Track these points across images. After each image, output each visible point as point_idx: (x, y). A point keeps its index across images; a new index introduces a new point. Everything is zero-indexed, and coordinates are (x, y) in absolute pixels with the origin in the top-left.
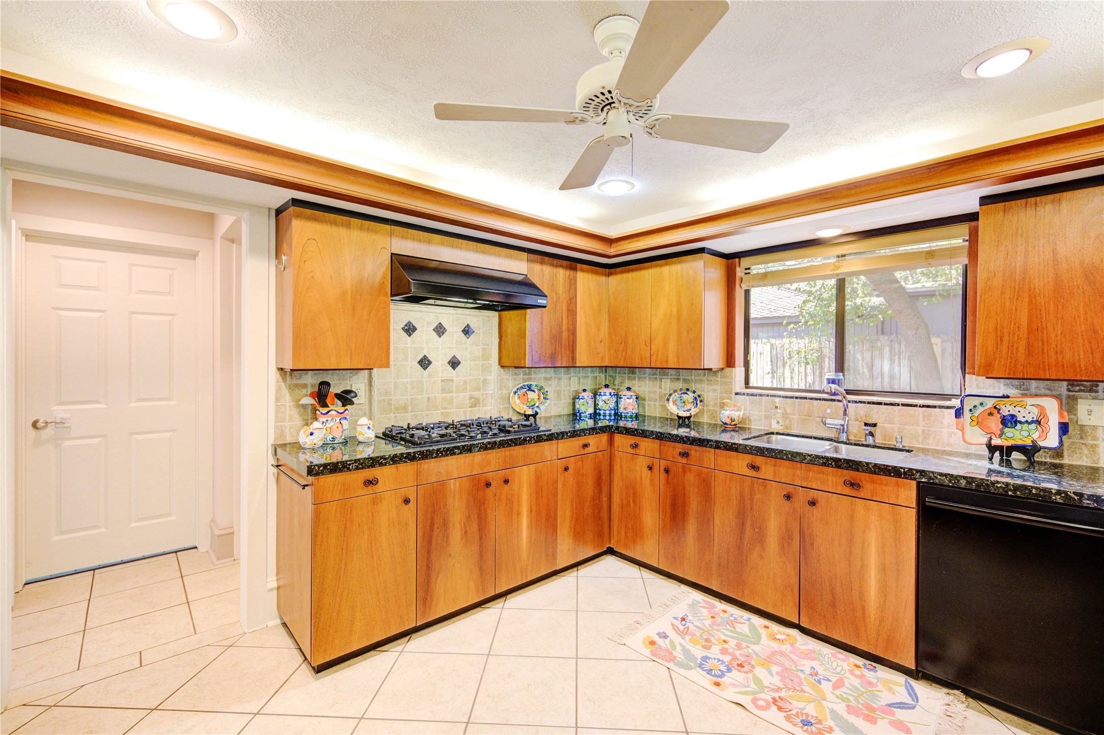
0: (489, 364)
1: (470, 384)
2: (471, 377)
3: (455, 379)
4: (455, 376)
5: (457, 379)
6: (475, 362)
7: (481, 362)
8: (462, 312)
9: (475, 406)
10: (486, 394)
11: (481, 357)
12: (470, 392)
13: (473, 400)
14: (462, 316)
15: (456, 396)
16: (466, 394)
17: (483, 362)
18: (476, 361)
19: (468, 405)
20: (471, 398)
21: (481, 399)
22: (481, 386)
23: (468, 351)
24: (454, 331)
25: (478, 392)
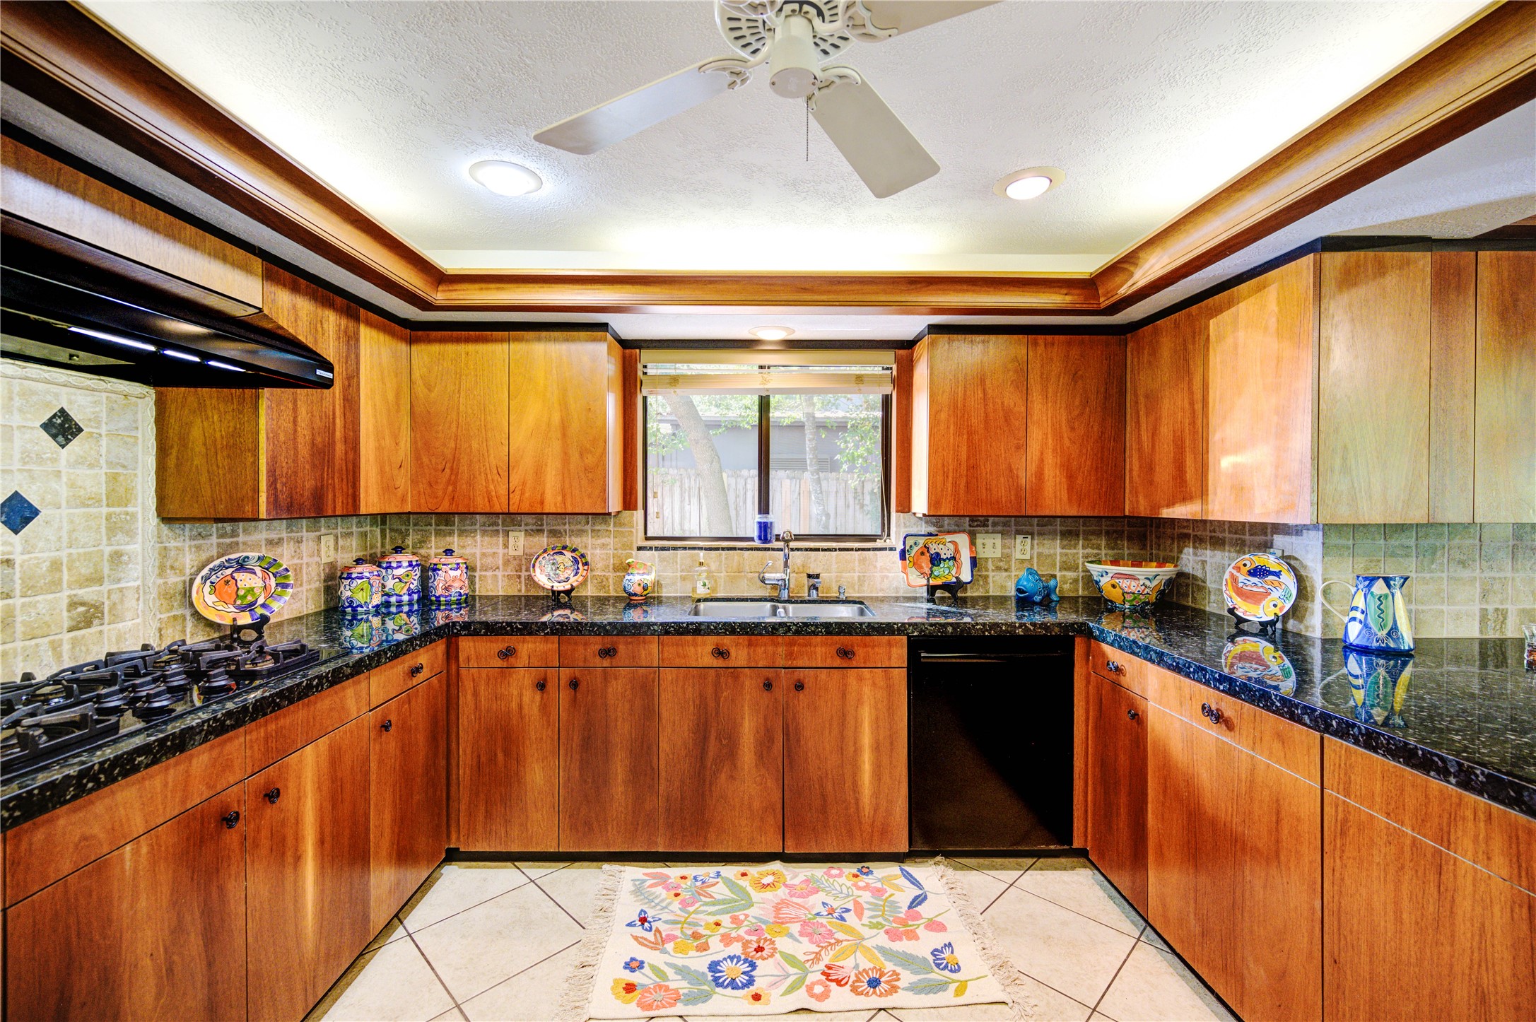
0: (127, 514)
1: (69, 569)
2: (71, 551)
3: (18, 559)
4: (19, 549)
5: (26, 557)
6: (83, 510)
7: (105, 510)
8: (46, 375)
9: (89, 624)
10: (121, 590)
11: (104, 498)
12: (70, 588)
13: (81, 609)
14: (41, 386)
15: (23, 605)
16: (58, 595)
17: (111, 509)
18: (88, 506)
19: (66, 625)
20: (73, 605)
21: (107, 603)
22: (106, 571)
23: (64, 479)
24: (15, 425)
25: (98, 588)
